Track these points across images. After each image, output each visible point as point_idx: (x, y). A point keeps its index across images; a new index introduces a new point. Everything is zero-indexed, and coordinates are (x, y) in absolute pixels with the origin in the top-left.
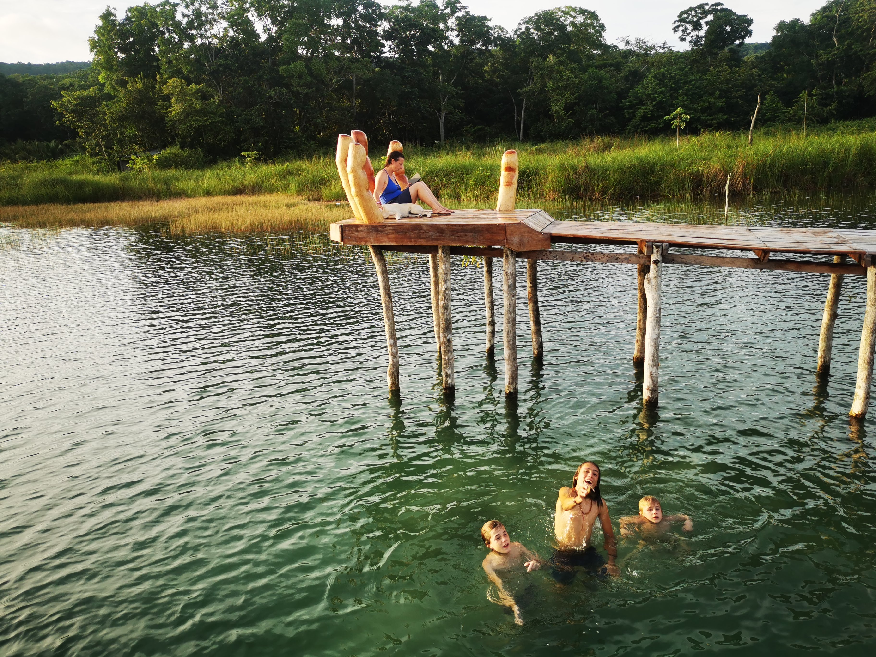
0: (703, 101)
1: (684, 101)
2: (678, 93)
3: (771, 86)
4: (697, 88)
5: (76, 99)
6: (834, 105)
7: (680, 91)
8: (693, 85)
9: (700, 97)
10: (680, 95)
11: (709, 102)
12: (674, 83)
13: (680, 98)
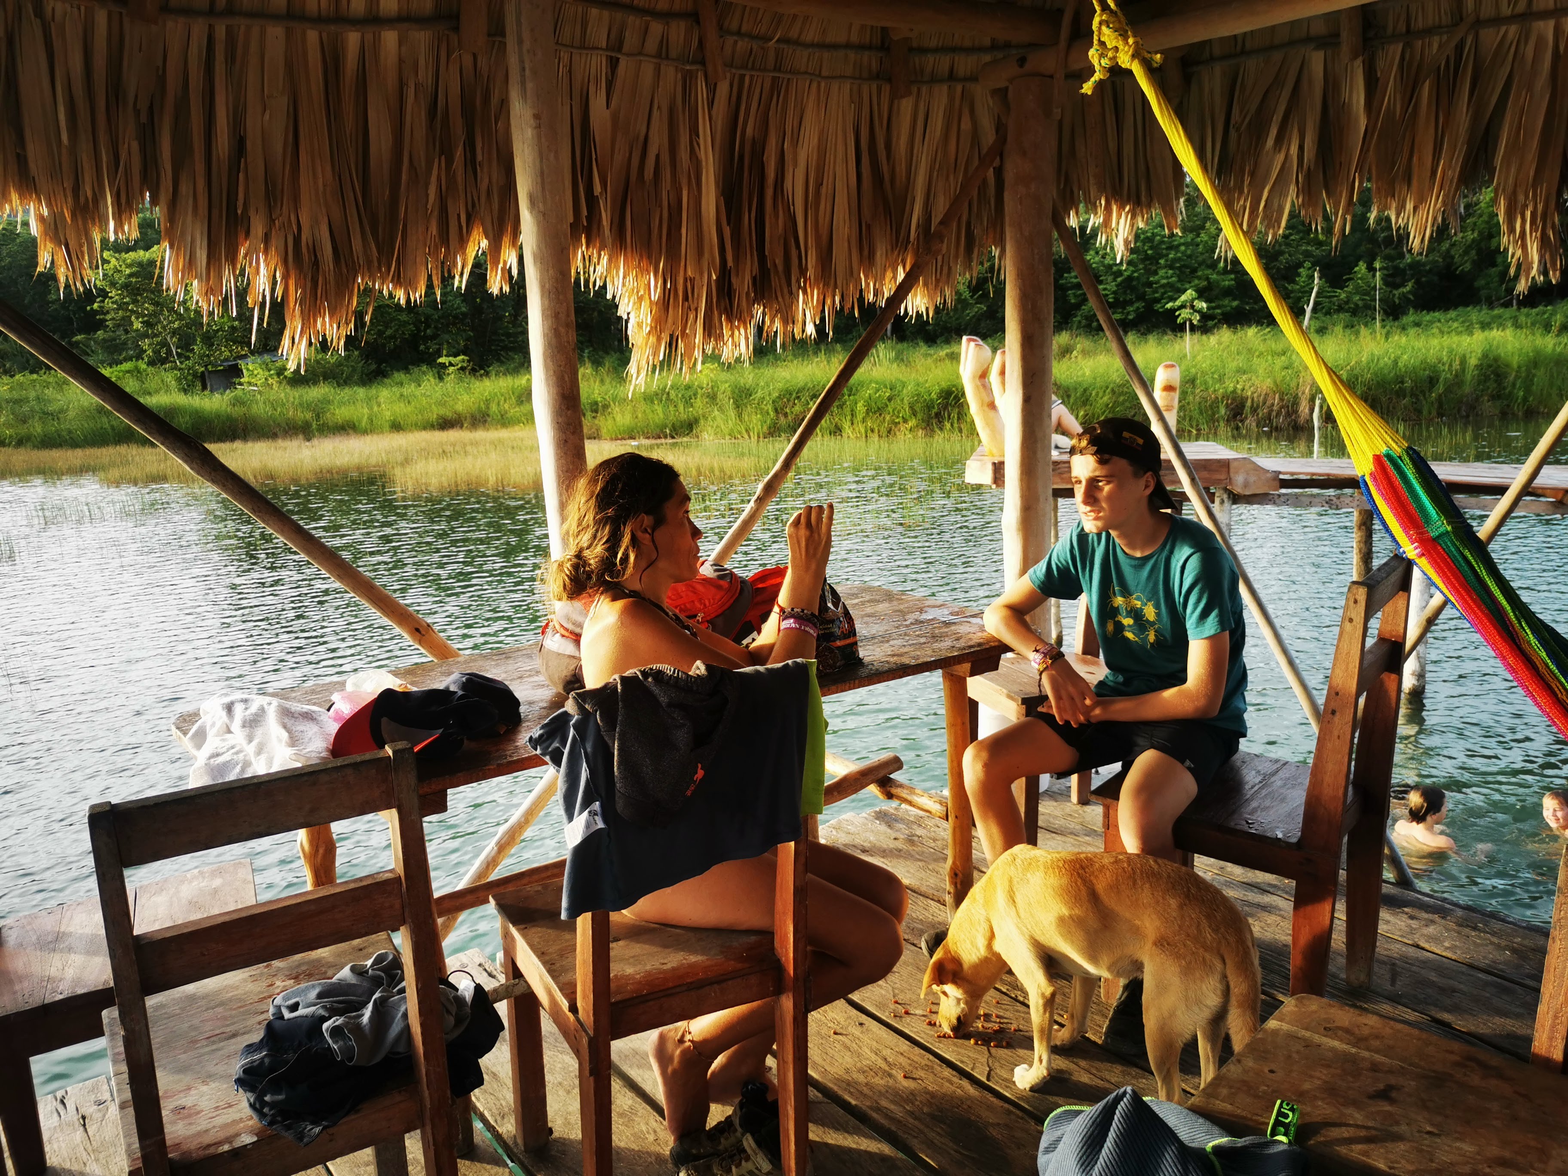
0: (1199, 278)
1: (1167, 278)
2: (1158, 263)
3: (1307, 254)
4: (1190, 257)
5: (129, 266)
6: (1409, 286)
7: (1162, 261)
8: (1183, 253)
9: (1194, 271)
10: (1161, 268)
11: (1207, 279)
12: (1151, 248)
13: (1162, 272)
